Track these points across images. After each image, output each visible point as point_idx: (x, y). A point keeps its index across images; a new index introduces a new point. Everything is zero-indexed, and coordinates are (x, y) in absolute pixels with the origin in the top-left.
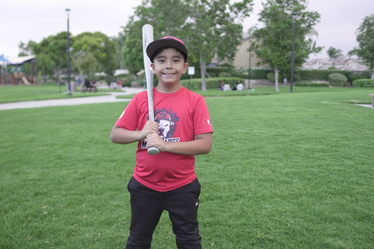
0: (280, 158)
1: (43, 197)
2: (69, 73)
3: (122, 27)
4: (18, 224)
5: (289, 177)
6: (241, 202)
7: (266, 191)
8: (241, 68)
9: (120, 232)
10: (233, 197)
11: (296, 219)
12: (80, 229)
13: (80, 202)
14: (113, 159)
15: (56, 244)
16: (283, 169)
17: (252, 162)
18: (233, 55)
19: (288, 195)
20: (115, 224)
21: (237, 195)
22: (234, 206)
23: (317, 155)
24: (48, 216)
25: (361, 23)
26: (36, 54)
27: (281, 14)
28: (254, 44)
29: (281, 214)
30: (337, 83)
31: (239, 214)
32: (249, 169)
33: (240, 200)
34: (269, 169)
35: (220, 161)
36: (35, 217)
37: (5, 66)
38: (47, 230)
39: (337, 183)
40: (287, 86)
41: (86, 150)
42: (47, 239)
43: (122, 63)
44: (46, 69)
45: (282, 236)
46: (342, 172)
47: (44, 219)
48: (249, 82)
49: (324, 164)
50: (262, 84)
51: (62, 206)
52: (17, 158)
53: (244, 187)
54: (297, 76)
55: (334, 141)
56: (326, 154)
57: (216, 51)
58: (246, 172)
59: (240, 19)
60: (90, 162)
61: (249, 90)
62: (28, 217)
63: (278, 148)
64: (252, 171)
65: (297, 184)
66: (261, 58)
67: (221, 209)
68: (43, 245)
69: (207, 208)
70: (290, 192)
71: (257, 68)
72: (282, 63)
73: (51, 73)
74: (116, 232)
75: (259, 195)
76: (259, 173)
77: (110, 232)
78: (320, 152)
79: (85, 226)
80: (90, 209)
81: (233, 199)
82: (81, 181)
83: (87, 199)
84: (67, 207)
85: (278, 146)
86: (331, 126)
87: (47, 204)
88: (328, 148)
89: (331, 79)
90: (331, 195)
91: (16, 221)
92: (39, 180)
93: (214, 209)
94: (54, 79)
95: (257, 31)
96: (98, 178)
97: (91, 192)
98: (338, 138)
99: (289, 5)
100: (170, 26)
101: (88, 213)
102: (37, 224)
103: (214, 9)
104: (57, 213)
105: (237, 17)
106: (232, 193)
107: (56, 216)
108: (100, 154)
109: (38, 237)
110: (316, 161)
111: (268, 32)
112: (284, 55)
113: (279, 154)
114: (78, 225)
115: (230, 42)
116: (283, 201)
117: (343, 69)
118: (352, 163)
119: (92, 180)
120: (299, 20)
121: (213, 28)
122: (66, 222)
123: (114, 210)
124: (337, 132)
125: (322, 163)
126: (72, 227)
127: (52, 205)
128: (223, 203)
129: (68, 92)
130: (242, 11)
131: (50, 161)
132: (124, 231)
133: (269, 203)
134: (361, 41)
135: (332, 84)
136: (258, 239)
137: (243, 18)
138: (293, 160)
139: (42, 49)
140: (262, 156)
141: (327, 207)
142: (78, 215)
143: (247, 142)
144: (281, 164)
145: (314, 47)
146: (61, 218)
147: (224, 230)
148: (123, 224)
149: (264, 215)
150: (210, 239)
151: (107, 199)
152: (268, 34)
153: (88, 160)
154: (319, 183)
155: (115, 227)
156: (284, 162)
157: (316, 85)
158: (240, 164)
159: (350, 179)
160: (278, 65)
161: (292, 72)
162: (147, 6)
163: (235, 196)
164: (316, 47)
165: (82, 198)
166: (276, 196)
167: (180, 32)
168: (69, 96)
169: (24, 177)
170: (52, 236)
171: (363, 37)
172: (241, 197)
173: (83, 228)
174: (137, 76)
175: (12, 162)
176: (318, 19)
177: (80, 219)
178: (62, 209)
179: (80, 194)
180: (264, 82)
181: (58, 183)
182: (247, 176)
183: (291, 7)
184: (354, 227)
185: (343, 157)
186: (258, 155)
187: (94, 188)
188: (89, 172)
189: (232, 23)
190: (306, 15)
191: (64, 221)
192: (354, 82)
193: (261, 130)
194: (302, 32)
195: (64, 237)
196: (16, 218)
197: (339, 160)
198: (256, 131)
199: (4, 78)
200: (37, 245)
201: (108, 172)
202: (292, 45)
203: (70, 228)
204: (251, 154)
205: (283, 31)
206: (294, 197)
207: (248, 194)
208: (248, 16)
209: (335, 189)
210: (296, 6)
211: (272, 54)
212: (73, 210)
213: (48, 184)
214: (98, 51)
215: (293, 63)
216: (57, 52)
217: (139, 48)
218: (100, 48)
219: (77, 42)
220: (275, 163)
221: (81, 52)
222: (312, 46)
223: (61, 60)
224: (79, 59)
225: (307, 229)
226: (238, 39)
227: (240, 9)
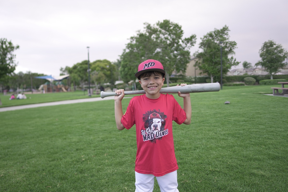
0: (219, 126)
1: (81, 151)
2: (89, 84)
4: (68, 166)
5: (226, 136)
6: (198, 151)
7: (212, 144)
8: (190, 77)
10: (193, 148)
11: (232, 159)
12: (104, 168)
13: (102, 153)
15: (91, 176)
16: (222, 132)
17: (202, 129)
18: (185, 69)
19: (226, 146)
20: (124, 165)
21: (195, 147)
22: (194, 153)
23: (242, 123)
24: (85, 161)
26: (70, 74)
27: (213, 43)
28: (197, 62)
29: (223, 157)
30: (249, 83)
31: (197, 157)
32: (201, 133)
33: (197, 150)
34: (213, 132)
35: (183, 128)
36: (78, 162)
37: (52, 82)
38: (85, 169)
39: (255, 139)
41: (103, 125)
42: (85, 173)
43: (119, 77)
44: (75, 82)
45: (225, 169)
46: (258, 133)
47: (83, 163)
49: (246, 128)
52: (64, 131)
53: (199, 143)
54: (225, 80)
55: (251, 115)
56: (247, 123)
57: (174, 68)
58: (199, 134)
59: (188, 48)
60: (106, 132)
62: (74, 162)
65: (231, 140)
66: (202, 70)
67: (186, 155)
68: (84, 177)
69: (178, 155)
70: (227, 145)
71: (200, 76)
72: (215, 72)
73: (79, 84)
74: (126, 169)
75: (208, 146)
76: (207, 135)
78: (243, 122)
79: (107, 166)
80: (109, 157)
81: (193, 149)
82: (102, 142)
83: (106, 151)
84: (95, 156)
85: (217, 119)
86: (249, 107)
87: (84, 155)
88: (248, 119)
89: (245, 80)
90: (253, 146)
92: (78, 142)
93: (182, 155)
94: (80, 88)
95: (199, 54)
96: (112, 140)
97: (108, 148)
98: (253, 113)
99: (217, 37)
100: (147, 54)
101: (108, 159)
103: (172, 43)
104: (90, 160)
105: (187, 46)
106: (192, 146)
108: (112, 127)
109: (81, 172)
110: (241, 127)
111: (206, 55)
112: (216, 68)
113: (218, 123)
114: (103, 166)
115: (183, 61)
116: (223, 150)
117: (252, 75)
118: (264, 127)
119: (108, 141)
120: (224, 46)
121: (172, 54)
122: (96, 164)
124: (252, 110)
125: (245, 127)
126: (100, 167)
127: (86, 155)
128: (187, 152)
129: (89, 94)
131: (83, 132)
132: (130, 168)
133: (215, 151)
134: (263, 57)
135: (247, 83)
136: (210, 171)
138: (227, 127)
139: (73, 70)
140: (208, 125)
141: (251, 152)
142: (102, 160)
143: (198, 118)
144: (220, 129)
145: (234, 62)
146: (93, 162)
147: (189, 166)
148: (129, 165)
149: (213, 158)
150: (181, 172)
151: (118, 152)
153: (105, 131)
154: (245, 139)
157: (237, 85)
158: (195, 130)
160: (212, 74)
161: (221, 78)
163: (194, 148)
164: (235, 62)
165: (103, 151)
166: (219, 147)
168: (90, 97)
169: (69, 141)
170: (88, 172)
172: (198, 148)
174: (128, 84)
175: (61, 133)
176: (235, 46)
177: (104, 163)
178: (93, 157)
179: (102, 149)
181: (89, 144)
182: (200, 136)
183: (219, 39)
186: (205, 124)
187: (110, 146)
188: (106, 137)
189: (184, 50)
190: (228, 43)
191: (94, 163)
192: (260, 82)
193: (206, 111)
194: (226, 54)
195: (96, 172)
196: (67, 163)
198: (202, 112)
199: (52, 88)
200: (80, 177)
201: (117, 137)
202: (220, 61)
203: (98, 168)
204: (201, 124)
205: (214, 54)
206: (230, 147)
207: (201, 146)
208: (193, 45)
209: (255, 142)
210: (222, 38)
211: (209, 67)
212: (99, 157)
213: (83, 144)
214: (105, 70)
215: (221, 72)
216: (82, 72)
217: (129, 67)
218: (106, 69)
219: (93, 66)
220: (216, 129)
221: (95, 71)
222: (233, 62)
223: (84, 76)
224: (94, 75)
225: (240, 165)
226: (188, 59)
227: (188, 42)
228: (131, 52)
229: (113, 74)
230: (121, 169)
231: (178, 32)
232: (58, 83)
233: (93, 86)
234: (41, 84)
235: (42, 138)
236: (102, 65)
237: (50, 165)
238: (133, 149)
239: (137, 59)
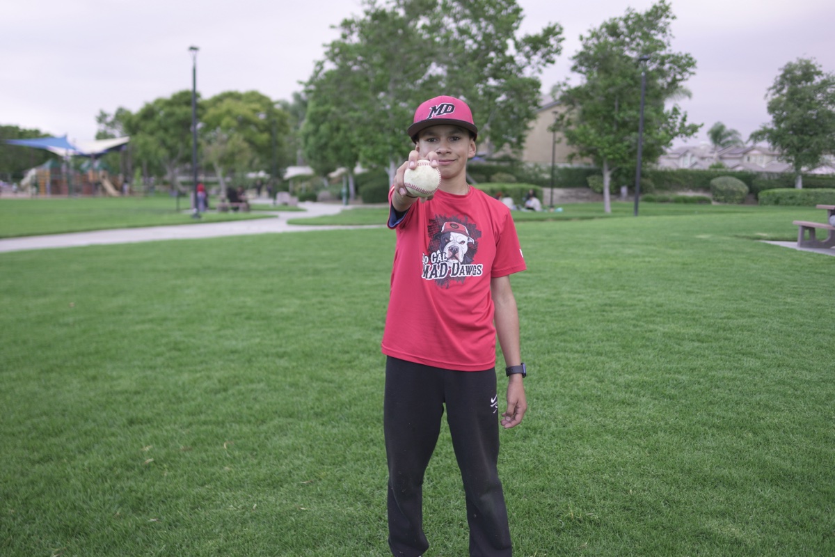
0: (614, 353)
1: (144, 427)
2: (195, 172)
3: (301, 83)
4: (95, 483)
5: (631, 392)
6: (535, 443)
7: (585, 420)
8: (536, 166)
9: (296, 501)
10: (521, 431)
11: (645, 478)
12: (216, 495)
13: (216, 439)
14: (281, 350)
15: (170, 525)
16: (620, 375)
17: (558, 360)
18: (521, 139)
19: (629, 429)
20: (286, 486)
21: (527, 429)
22: (522, 451)
23: (688, 346)
24: (154, 467)
25: (777, 77)
26: (130, 136)
27: (617, 58)
28: (562, 117)
29: (614, 467)
30: (727, 197)
31: (531, 467)
33: (534, 439)
34: (592, 375)
36: (129, 468)
37: (69, 159)
38: (151, 495)
39: (726, 406)
40: (626, 202)
41: (229, 332)
42: (151, 513)
43: (299, 152)
44: (150, 165)
45: (617, 514)
46: (737, 383)
47: (146, 473)
48: (552, 193)
49: (702, 365)
50: (578, 198)
51: (182, 447)
52: (93, 347)
53: (542, 412)
54: (649, 182)
55: (721, 319)
56: (705, 345)
57: (487, 132)
58: (545, 381)
59: (536, 69)
60: (236, 356)
61: (552, 210)
62: (115, 468)
63: (609, 331)
64: (558, 379)
65: (648, 409)
66: (575, 146)
68: (145, 525)
70: (633, 423)
71: (568, 166)
72: (617, 156)
73: (160, 173)
74: (289, 502)
75: (571, 428)
76: (571, 383)
77: (276, 501)
78: (693, 341)
79: (226, 487)
80: (237, 453)
81: (519, 436)
82: (219, 396)
83: (231, 432)
84: (190, 449)
85: (610, 328)
86: (716, 286)
87: (152, 442)
88: (709, 332)
89: (715, 187)
90: (715, 431)
91: (91, 477)
92: (137, 393)
94: (165, 183)
95: (569, 92)
96: (252, 390)
97: (238, 419)
98: (729, 311)
99: (632, 40)
100: (396, 82)
101: (232, 462)
102: (132, 483)
103: (483, 47)
104: (172, 461)
105: (529, 63)
107: (170, 468)
108: (258, 340)
109: (135, 509)
110: (685, 359)
111: (591, 94)
112: (621, 141)
113: (612, 343)
114: (213, 487)
115: (514, 113)
116: (619, 442)
117: (739, 169)
118: (758, 363)
119: (240, 393)
120: (653, 70)
121: (481, 86)
122: (191, 479)
123: (284, 456)
124: (727, 300)
125: (698, 363)
126: (203, 491)
127: (161, 445)
129: (194, 211)
130: (539, 54)
131: (158, 355)
132: (304, 499)
133: (590, 445)
134: (777, 112)
135: (718, 197)
136: (569, 519)
137: (541, 67)
138: (639, 357)
139: (142, 124)
140: (578, 347)
141: (707, 454)
142: (213, 465)
143: (548, 318)
144: (615, 365)
145: (682, 125)
146: (180, 472)
148: (302, 485)
149: (582, 471)
151: (270, 434)
152: (591, 98)
153: (233, 352)
154: (692, 405)
155: (287, 491)
156: (620, 361)
157: (686, 201)
159: (753, 397)
160: (609, 160)
161: (638, 174)
162: (351, 41)
163: (525, 430)
164: (687, 124)
165: (220, 430)
166: (606, 431)
167: (416, 93)
168: (196, 220)
169: (107, 386)
170: (163, 507)
171: (782, 105)
172: (535, 433)
173: (223, 493)
174: (329, 179)
175: (83, 355)
176: (691, 70)
177: (217, 475)
178: (181, 453)
179: (217, 423)
180: (580, 194)
181: (173, 400)
182: (547, 388)
183: (638, 44)
184: (760, 497)
185: (739, 352)
186: (569, 345)
187: (245, 411)
188: (235, 377)
189: (520, 76)
190: (666, 61)
191: (185, 477)
192: (762, 195)
193: (575, 293)
194: (658, 96)
195: (186, 511)
196: (92, 470)
197: (732, 359)
198: (565, 296)
199: (68, 182)
200: (132, 525)
201: (273, 377)
202: (638, 120)
203: (197, 493)
204: (556, 343)
205: (620, 94)
206: (641, 433)
207: (549, 427)
208: (553, 62)
209: (724, 418)
210: (647, 43)
211: (599, 139)
212: (204, 455)
213: (155, 402)
214: (253, 129)
215: (639, 157)
216: (172, 131)
217: (335, 124)
218: (256, 125)
219: (212, 112)
220: (603, 363)
221: (219, 130)
222: (678, 124)
223: (180, 146)
224: (215, 144)
225: (667, 501)
226: (531, 108)
227: (535, 49)
228: (344, 72)
229: (278, 144)
230: (274, 501)
231: (504, 13)
232: (90, 166)
233: (211, 179)
234: (28, 167)
235: (14, 375)
236: (243, 109)
237: (31, 477)
238: (320, 428)
239: (360, 98)
